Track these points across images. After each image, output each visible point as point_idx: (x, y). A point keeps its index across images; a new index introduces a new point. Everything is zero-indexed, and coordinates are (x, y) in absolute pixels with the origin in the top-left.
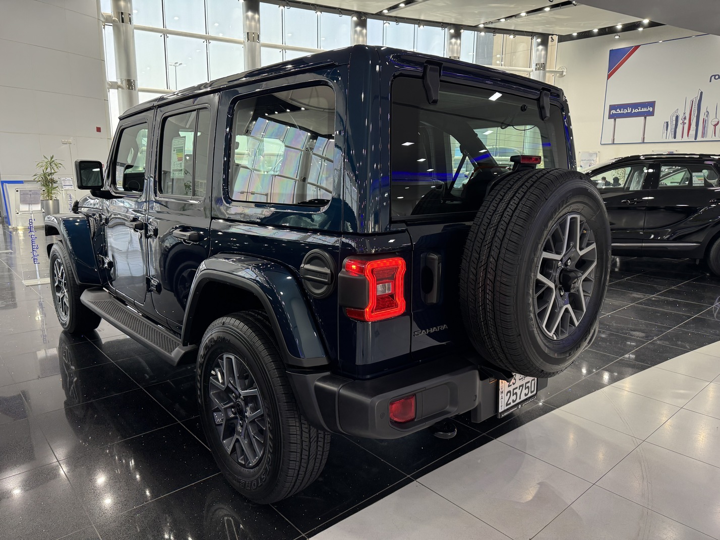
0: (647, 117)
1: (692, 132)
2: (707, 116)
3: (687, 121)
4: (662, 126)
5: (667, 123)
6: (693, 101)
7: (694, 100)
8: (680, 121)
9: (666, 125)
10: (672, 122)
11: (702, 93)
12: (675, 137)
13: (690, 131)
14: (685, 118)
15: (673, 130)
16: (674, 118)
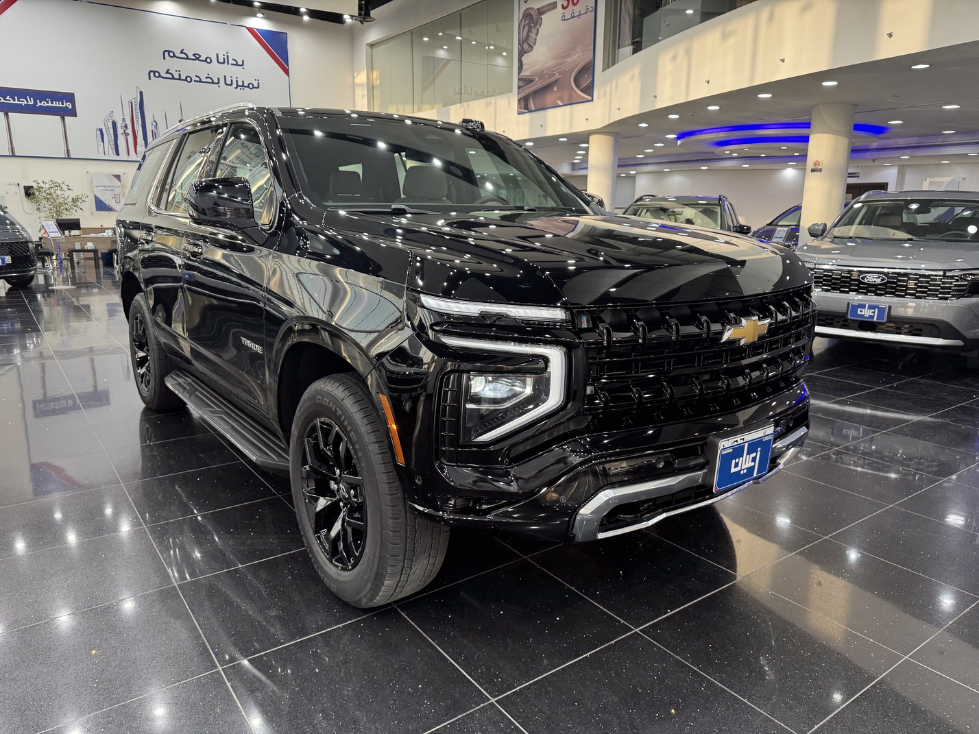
0: (66, 117)
1: (141, 148)
3: (129, 131)
4: (94, 135)
5: (101, 130)
6: (132, 103)
7: (133, 101)
8: (120, 131)
9: (99, 133)
10: (107, 130)
11: (141, 93)
12: (118, 154)
13: (138, 146)
14: (126, 127)
15: (113, 143)
16: (110, 125)
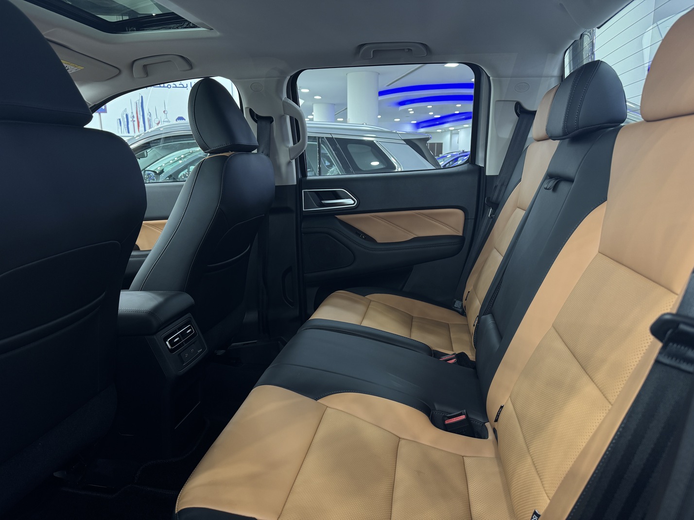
0: (101, 114)
1: (142, 128)
2: (150, 116)
3: (135, 119)
4: (116, 123)
5: (120, 119)
7: (137, 102)
8: (130, 119)
9: (119, 121)
10: (123, 119)
11: (142, 97)
12: (129, 132)
13: (140, 128)
14: (133, 117)
15: (126, 126)
16: (125, 116)
